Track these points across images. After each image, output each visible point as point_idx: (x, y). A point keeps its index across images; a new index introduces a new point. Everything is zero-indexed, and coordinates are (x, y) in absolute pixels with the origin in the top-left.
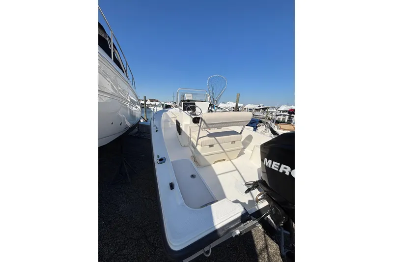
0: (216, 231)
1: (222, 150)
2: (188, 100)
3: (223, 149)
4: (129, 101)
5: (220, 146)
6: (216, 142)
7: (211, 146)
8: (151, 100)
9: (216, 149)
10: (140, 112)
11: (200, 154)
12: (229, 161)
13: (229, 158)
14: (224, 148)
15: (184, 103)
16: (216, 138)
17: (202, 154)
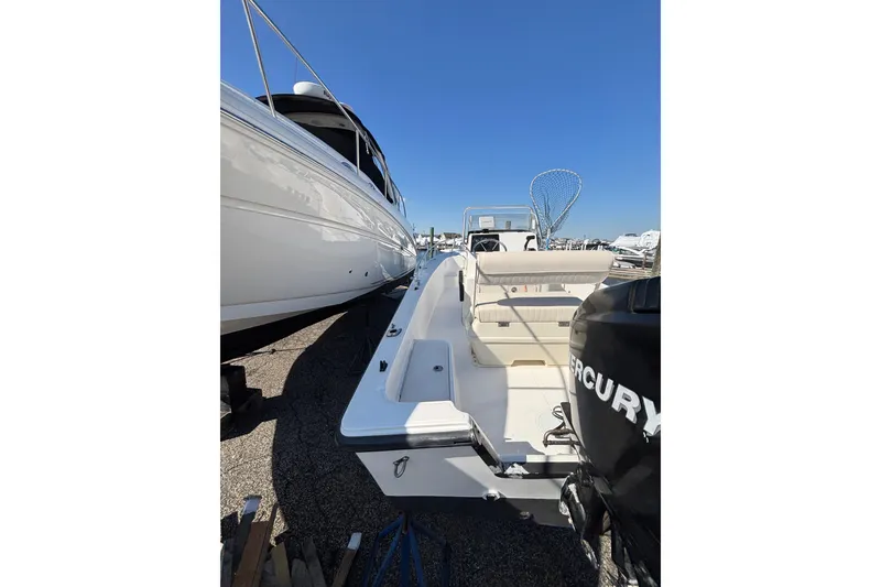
0: (405, 436)
1: (531, 338)
2: (486, 231)
3: (535, 337)
4: (399, 242)
5: (526, 326)
6: (514, 317)
7: (503, 324)
8: (449, 236)
9: (516, 332)
10: (414, 259)
11: (476, 337)
12: (555, 369)
13: (553, 359)
14: (536, 334)
15: (473, 237)
16: (516, 308)
17: (481, 338)
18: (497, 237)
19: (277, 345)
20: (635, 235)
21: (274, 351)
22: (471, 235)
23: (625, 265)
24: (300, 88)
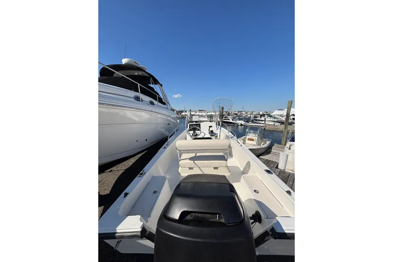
2: (196, 122)
5: (201, 169)
7: (191, 169)
11: (180, 174)
15: (190, 125)
16: (195, 162)
17: (182, 175)
18: (200, 125)
19: (113, 169)
20: (282, 110)
21: (111, 171)
22: (190, 123)
23: (277, 124)
24: (124, 61)
